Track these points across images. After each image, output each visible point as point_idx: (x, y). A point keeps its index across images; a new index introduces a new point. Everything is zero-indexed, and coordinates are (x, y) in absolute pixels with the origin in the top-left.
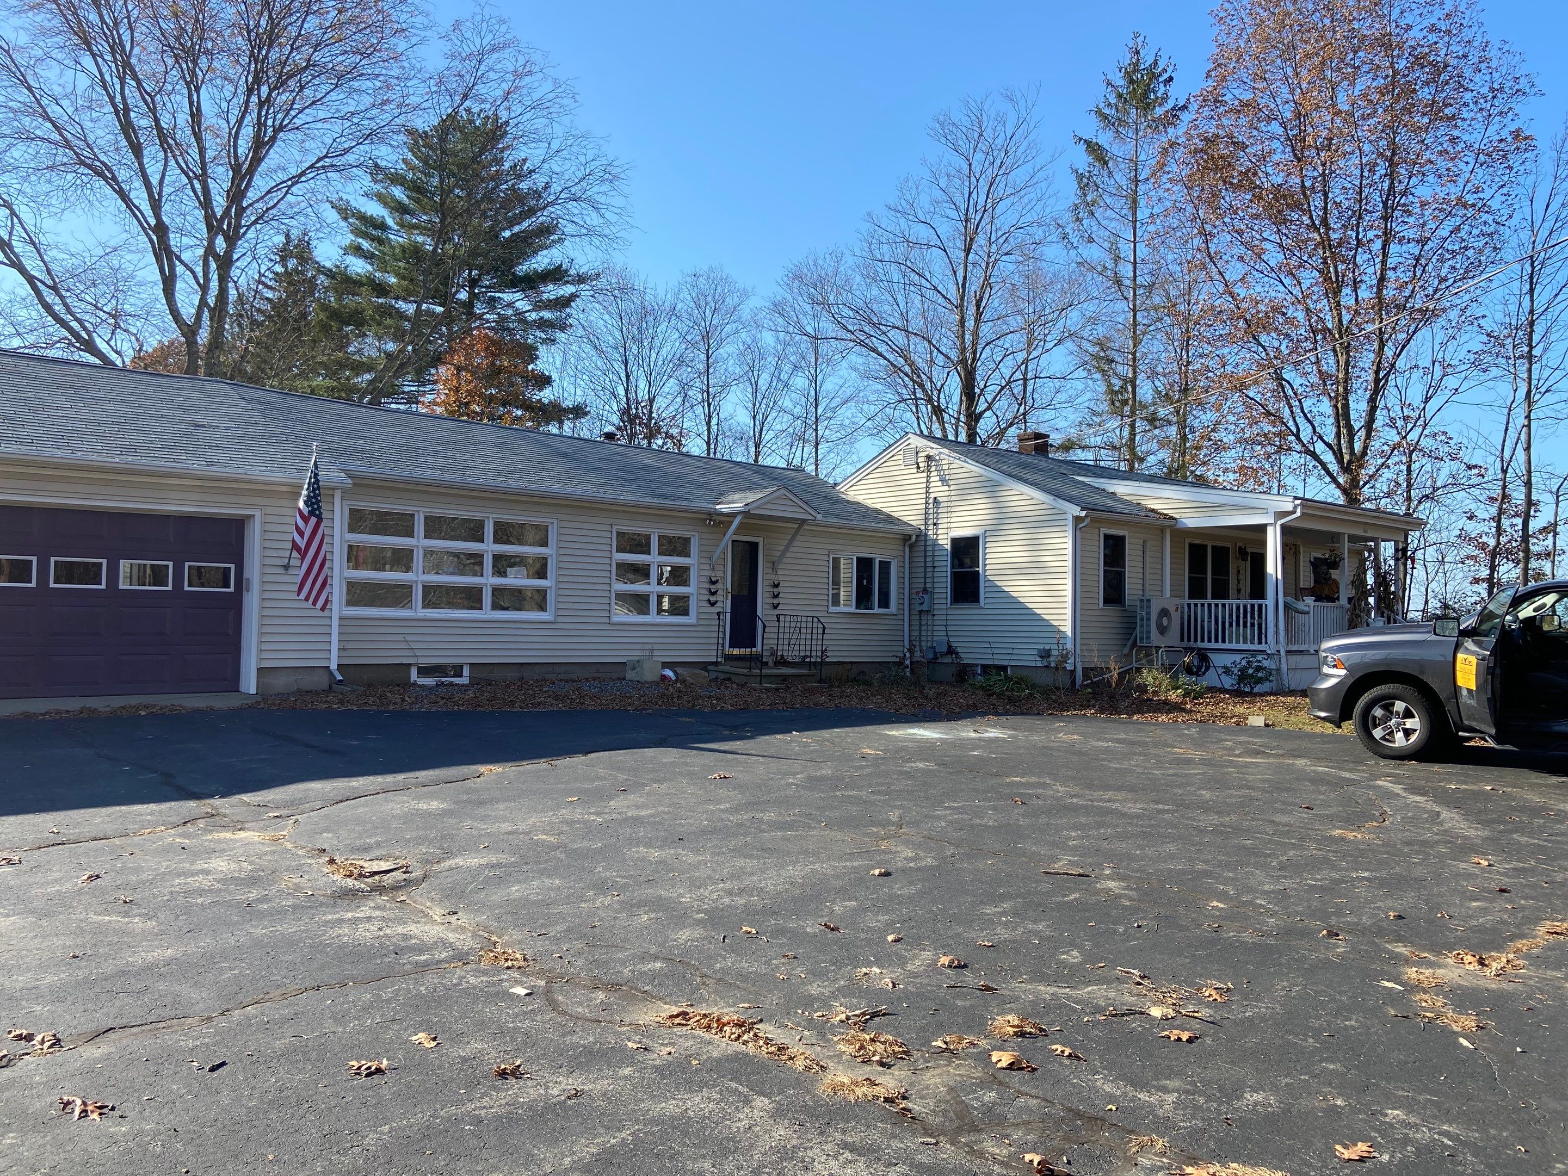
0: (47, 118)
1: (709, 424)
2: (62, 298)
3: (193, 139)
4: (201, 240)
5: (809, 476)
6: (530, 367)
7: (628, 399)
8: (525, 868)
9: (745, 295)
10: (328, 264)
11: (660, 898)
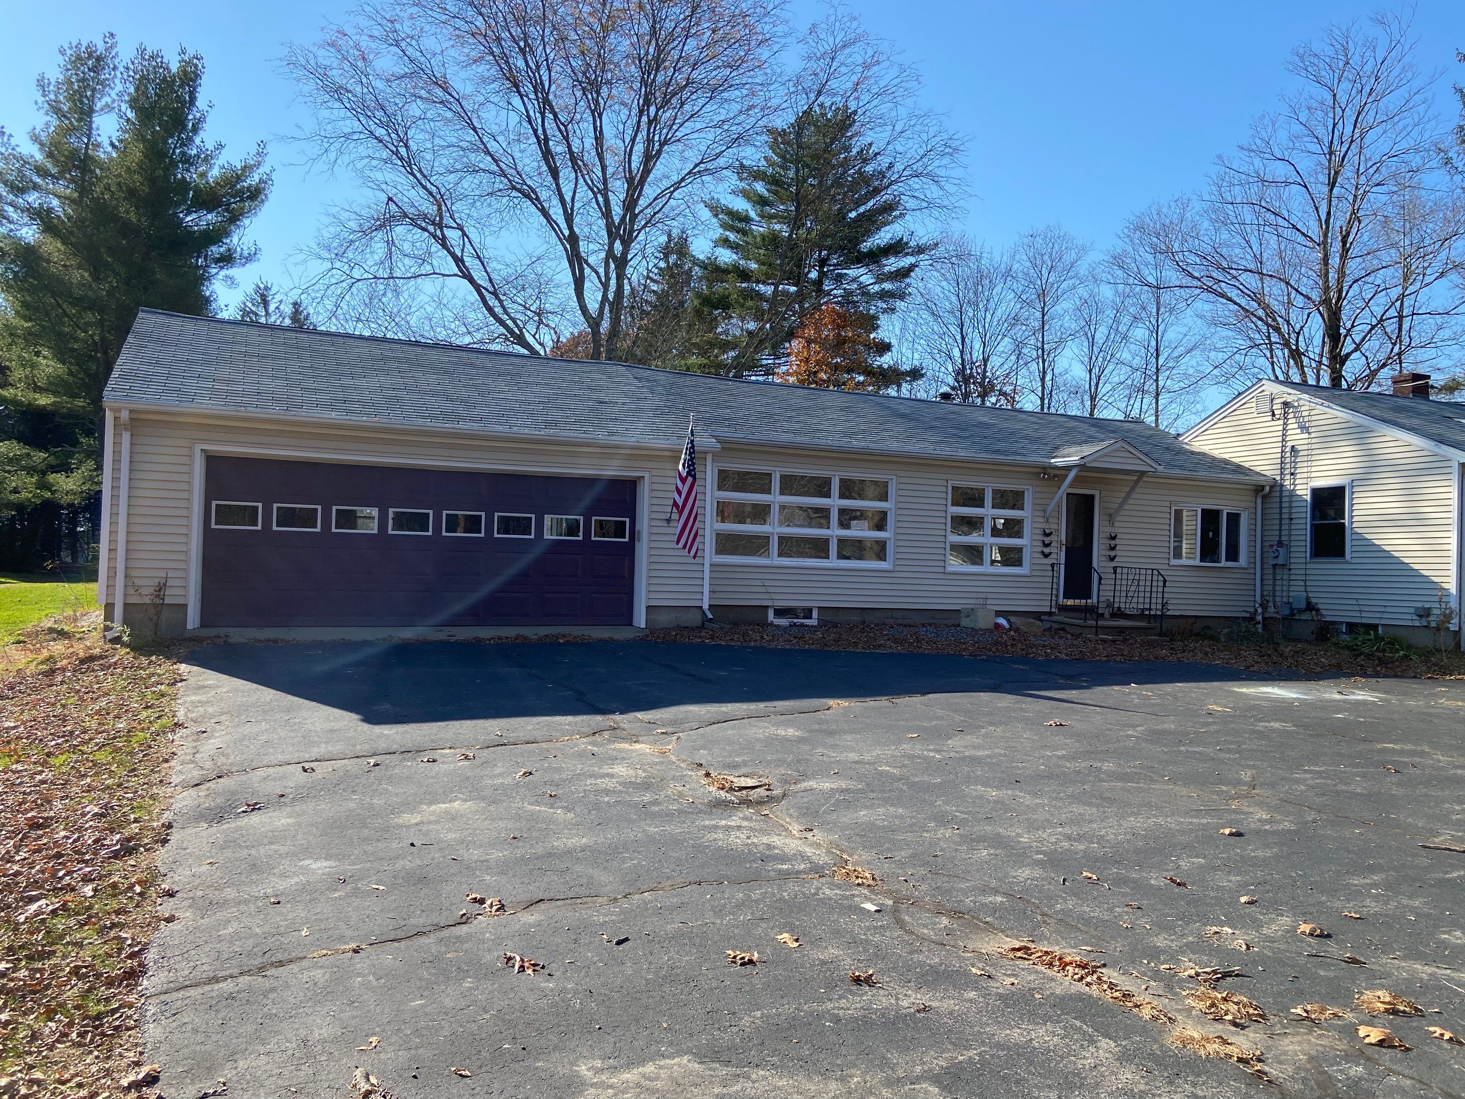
0: (488, 153)
1: (1043, 380)
2: (501, 301)
3: (597, 159)
4: (603, 245)
5: (1149, 428)
6: (872, 336)
7: (963, 360)
8: (872, 795)
9: (1084, 249)
10: (702, 257)
11: (998, 835)
